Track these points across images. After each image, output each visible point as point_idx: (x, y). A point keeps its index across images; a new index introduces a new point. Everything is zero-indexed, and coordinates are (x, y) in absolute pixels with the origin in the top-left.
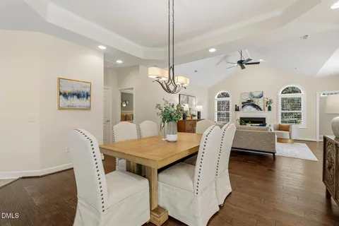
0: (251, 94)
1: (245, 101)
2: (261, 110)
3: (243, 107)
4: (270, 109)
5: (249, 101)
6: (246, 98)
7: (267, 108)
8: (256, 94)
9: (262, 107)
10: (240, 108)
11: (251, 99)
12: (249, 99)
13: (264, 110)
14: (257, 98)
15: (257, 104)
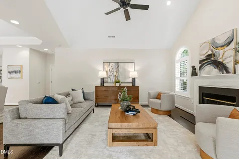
0: (213, 42)
1: (203, 57)
2: (228, 72)
3: (200, 67)
5: (209, 56)
6: (206, 51)
8: (221, 41)
10: (197, 70)
11: (212, 51)
12: (210, 52)
13: (235, 72)
14: (222, 46)
15: (220, 60)
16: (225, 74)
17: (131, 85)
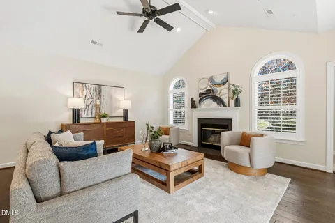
0: (211, 79)
1: (202, 91)
2: (224, 106)
3: (200, 101)
4: (237, 103)
5: (208, 91)
6: (205, 86)
7: (232, 102)
8: (218, 80)
9: (226, 101)
10: (197, 103)
11: (211, 87)
12: (209, 88)
13: (229, 106)
14: (219, 85)
15: (218, 96)
16: (223, 107)
17: (122, 120)
